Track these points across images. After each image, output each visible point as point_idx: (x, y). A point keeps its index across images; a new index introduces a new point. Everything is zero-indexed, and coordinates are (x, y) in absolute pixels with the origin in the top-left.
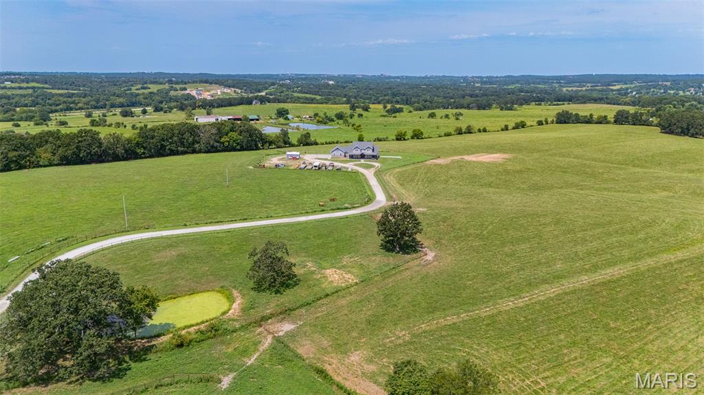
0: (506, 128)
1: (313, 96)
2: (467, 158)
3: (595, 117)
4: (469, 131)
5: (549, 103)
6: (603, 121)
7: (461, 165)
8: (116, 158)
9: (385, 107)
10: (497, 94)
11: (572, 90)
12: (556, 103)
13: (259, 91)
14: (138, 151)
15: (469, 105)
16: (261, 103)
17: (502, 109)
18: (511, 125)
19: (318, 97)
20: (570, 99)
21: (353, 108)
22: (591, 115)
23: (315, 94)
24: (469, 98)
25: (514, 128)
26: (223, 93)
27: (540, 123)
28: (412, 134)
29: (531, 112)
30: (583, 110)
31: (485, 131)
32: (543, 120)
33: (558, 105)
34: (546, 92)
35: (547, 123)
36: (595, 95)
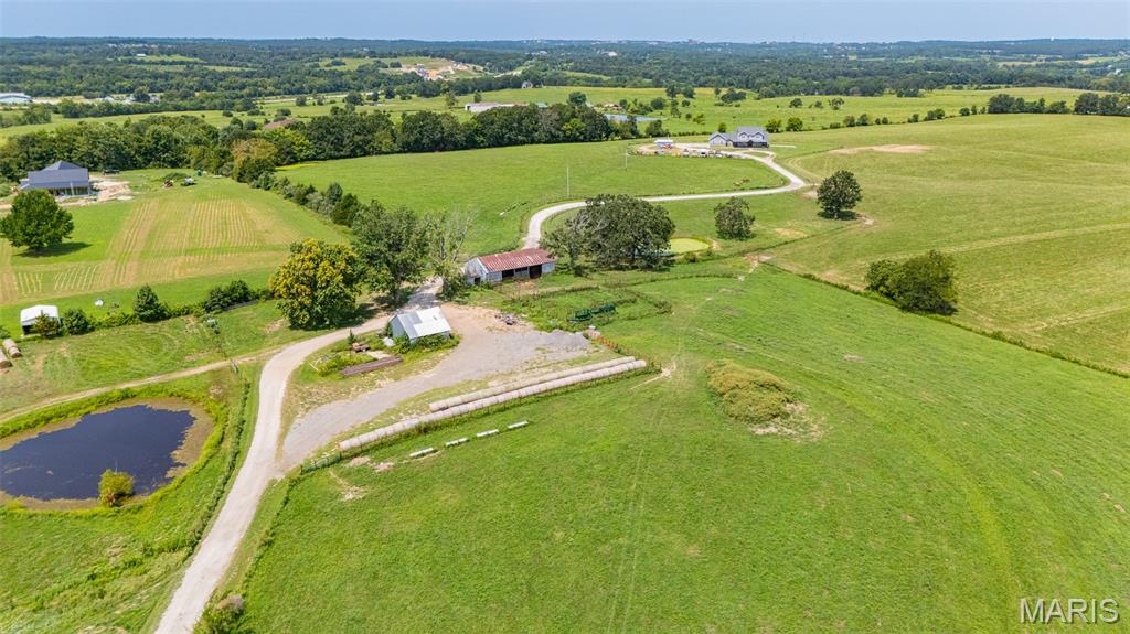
0: (915, 119)
1: (597, 76)
2: (875, 148)
3: (1047, 104)
4: (864, 122)
5: (975, 86)
6: (1059, 109)
7: (873, 156)
8: (456, 147)
9: (718, 92)
10: (887, 71)
11: (1013, 66)
12: (986, 86)
13: (511, 69)
14: (477, 139)
15: (847, 89)
16: (535, 86)
17: (900, 96)
18: (923, 115)
19: (605, 78)
20: (1010, 80)
21: (672, 93)
22: (1042, 102)
23: (598, 73)
24: (843, 78)
25: (926, 120)
26: (458, 71)
27: (965, 113)
28: (787, 125)
29: (949, 98)
30: (1031, 95)
31: (885, 122)
32: (970, 108)
33: (989, 88)
34: (970, 69)
35: (975, 112)
36: (1051, 73)
